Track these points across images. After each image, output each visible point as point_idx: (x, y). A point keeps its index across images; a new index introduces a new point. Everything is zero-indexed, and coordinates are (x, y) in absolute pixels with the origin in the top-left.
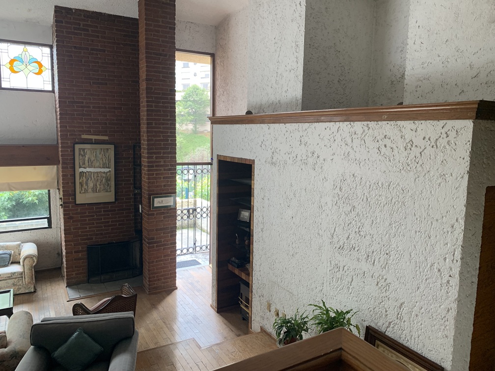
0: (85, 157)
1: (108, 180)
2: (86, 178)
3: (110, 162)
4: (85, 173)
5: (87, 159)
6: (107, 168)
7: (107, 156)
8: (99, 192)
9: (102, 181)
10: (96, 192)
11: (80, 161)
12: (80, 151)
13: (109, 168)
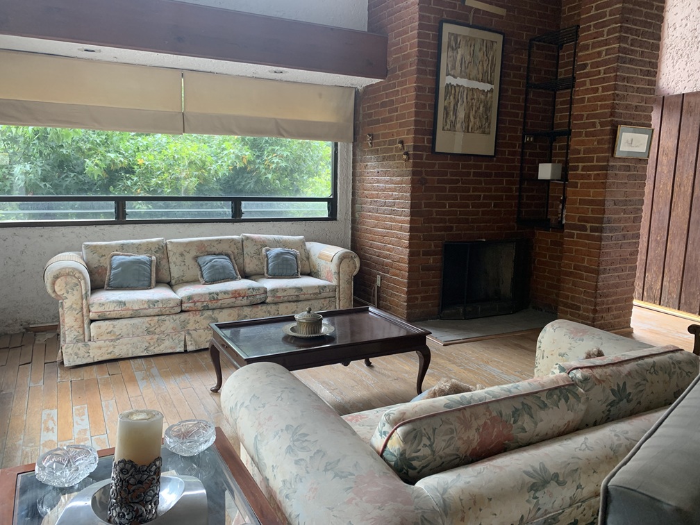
0: (457, 53)
1: (487, 109)
2: (454, 98)
3: (494, 71)
4: (455, 87)
5: (459, 57)
6: (488, 83)
7: (490, 58)
8: (472, 132)
9: (478, 108)
10: (468, 132)
11: (449, 59)
12: (450, 38)
13: (491, 83)
